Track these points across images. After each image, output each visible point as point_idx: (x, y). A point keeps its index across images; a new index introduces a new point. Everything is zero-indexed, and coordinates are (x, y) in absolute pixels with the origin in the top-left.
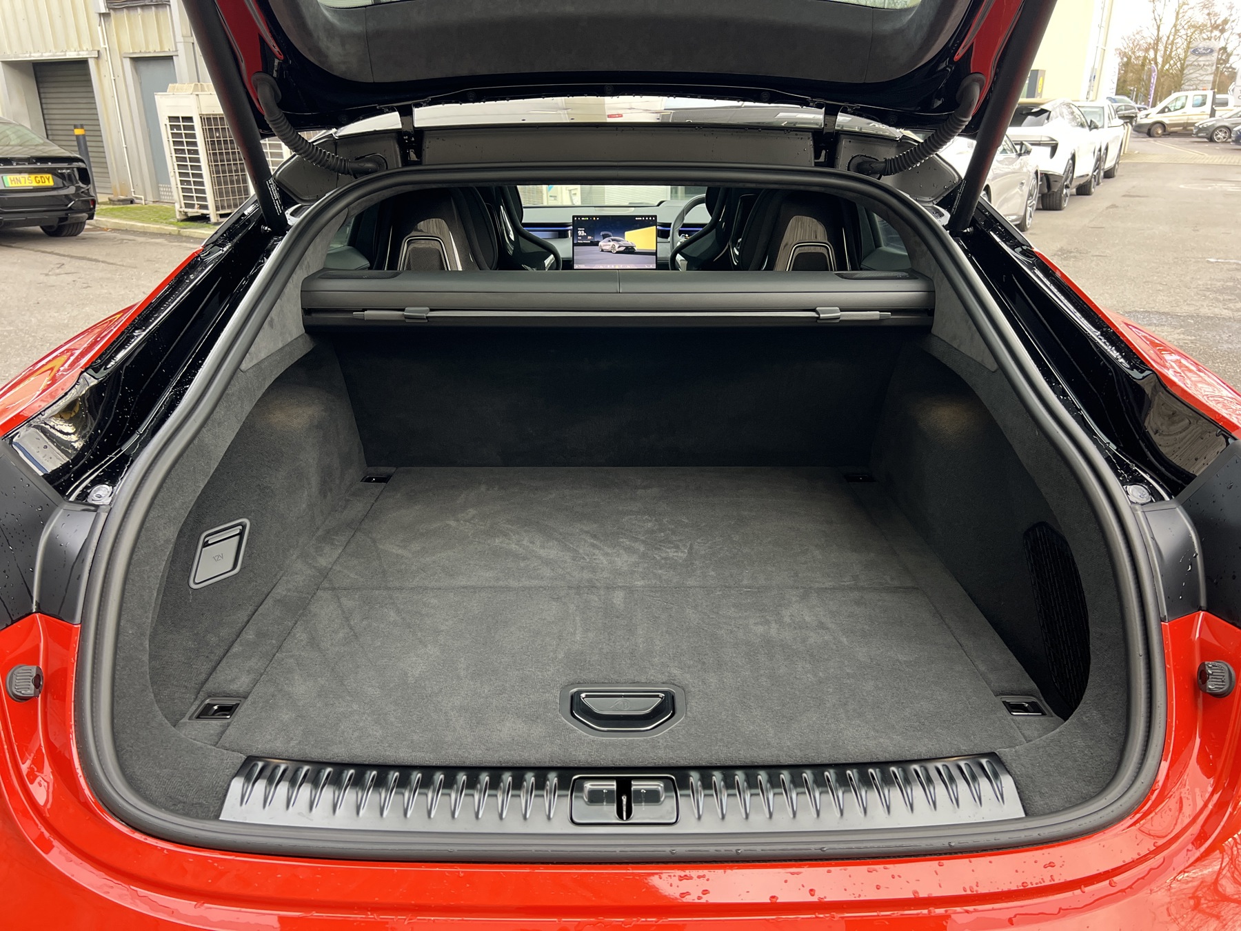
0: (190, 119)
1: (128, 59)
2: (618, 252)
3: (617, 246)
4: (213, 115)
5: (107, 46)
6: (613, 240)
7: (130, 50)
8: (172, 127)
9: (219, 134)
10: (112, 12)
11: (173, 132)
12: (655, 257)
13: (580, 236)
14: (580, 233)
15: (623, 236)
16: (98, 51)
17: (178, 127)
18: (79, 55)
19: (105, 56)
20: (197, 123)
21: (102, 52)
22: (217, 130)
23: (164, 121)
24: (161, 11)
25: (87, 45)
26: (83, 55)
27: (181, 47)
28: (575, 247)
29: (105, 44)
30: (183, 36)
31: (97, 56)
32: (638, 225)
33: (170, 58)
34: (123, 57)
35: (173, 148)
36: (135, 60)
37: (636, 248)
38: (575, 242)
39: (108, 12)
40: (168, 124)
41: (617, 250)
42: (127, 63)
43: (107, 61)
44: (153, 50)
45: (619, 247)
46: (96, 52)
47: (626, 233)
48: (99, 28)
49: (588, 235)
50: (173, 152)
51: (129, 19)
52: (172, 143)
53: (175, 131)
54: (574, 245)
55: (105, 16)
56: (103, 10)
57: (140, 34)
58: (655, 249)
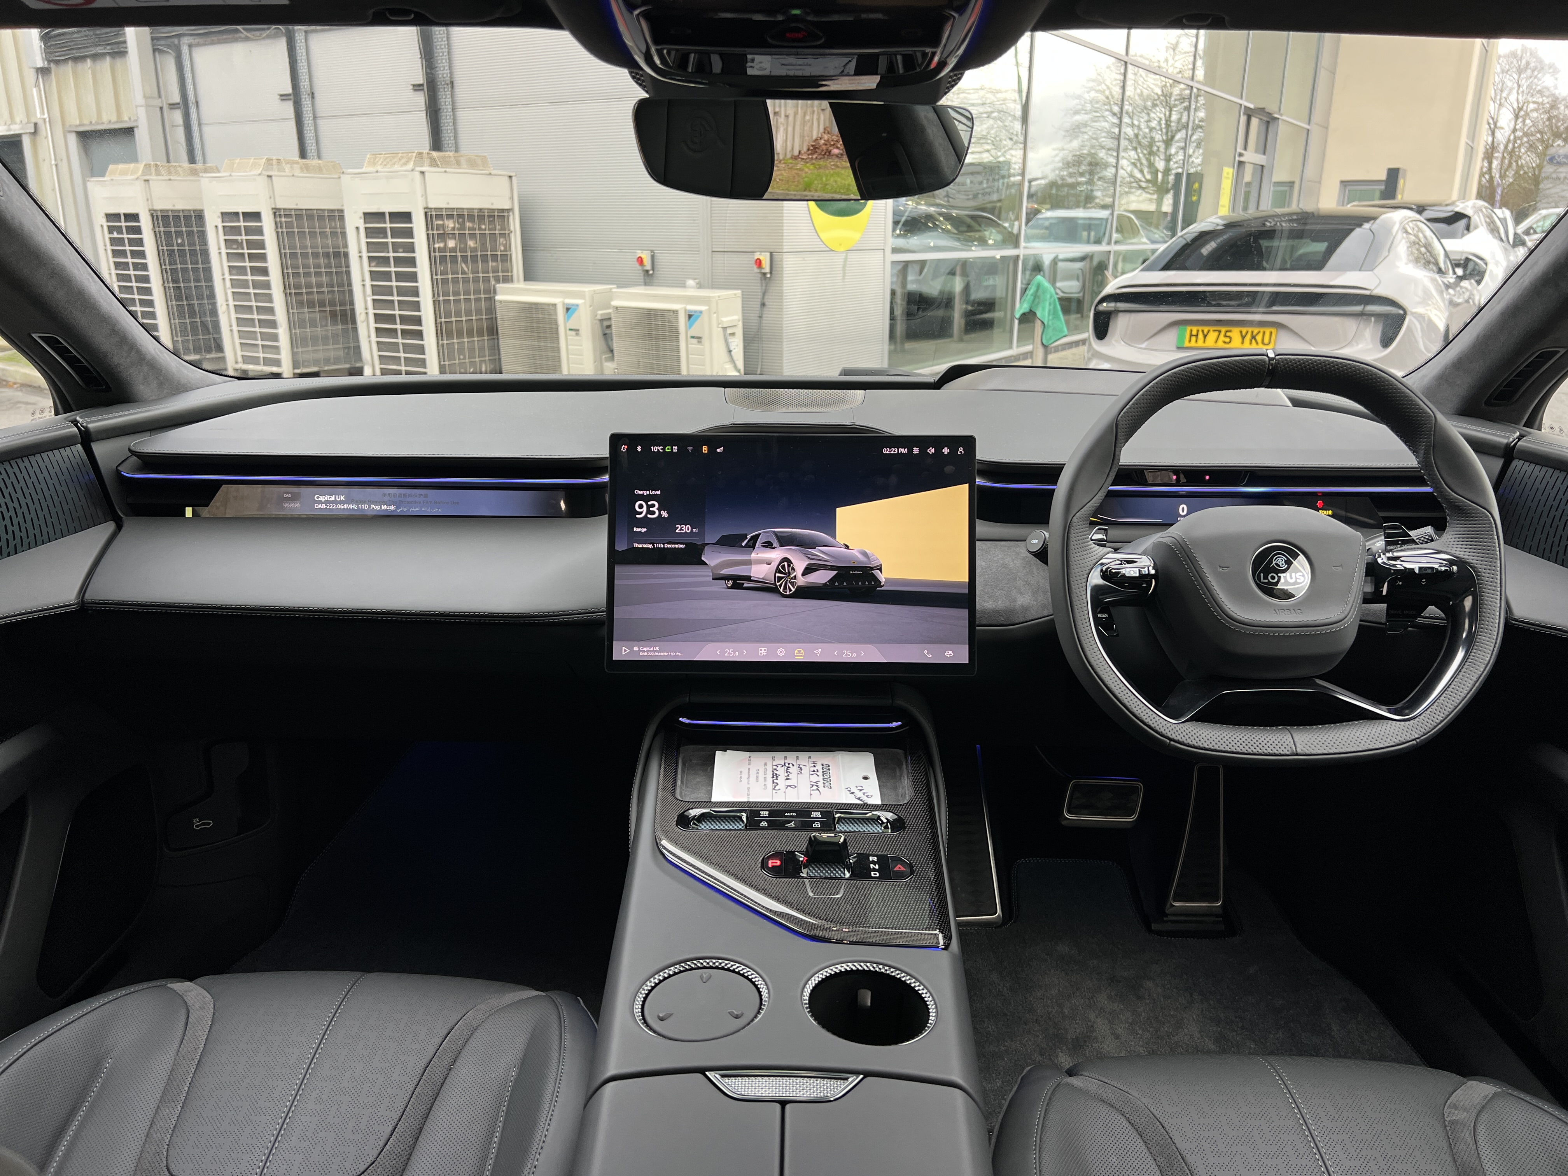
0: (134, 217)
1: (74, 135)
2: (806, 593)
3: (800, 565)
4: (172, 211)
5: (46, 116)
6: (785, 541)
7: (74, 121)
8: (111, 229)
9: (183, 240)
10: (52, 65)
11: (111, 236)
12: (965, 613)
13: (645, 522)
14: (641, 509)
15: (830, 526)
16: (36, 124)
17: (119, 230)
18: (9, 130)
19: (45, 130)
20: (145, 223)
21: (40, 123)
22: (179, 234)
23: (100, 221)
24: (119, 62)
25: (20, 116)
26: (15, 129)
27: (142, 113)
28: (619, 570)
29: (43, 114)
30: (145, 97)
31: (33, 131)
32: (893, 479)
33: (129, 132)
34: (66, 132)
35: (112, 260)
36: (85, 136)
37: (882, 577)
38: (621, 547)
39: (46, 66)
40: (105, 224)
41: (801, 581)
42: (73, 140)
43: (46, 137)
44: (108, 119)
45: (808, 571)
46: (32, 125)
47: (842, 512)
48: (35, 91)
49: (677, 518)
50: (112, 266)
51: (75, 73)
52: (110, 253)
53: (115, 235)
54: (615, 558)
55: (43, 71)
56: (40, 64)
57: (89, 99)
58: (966, 579)
